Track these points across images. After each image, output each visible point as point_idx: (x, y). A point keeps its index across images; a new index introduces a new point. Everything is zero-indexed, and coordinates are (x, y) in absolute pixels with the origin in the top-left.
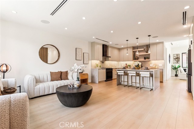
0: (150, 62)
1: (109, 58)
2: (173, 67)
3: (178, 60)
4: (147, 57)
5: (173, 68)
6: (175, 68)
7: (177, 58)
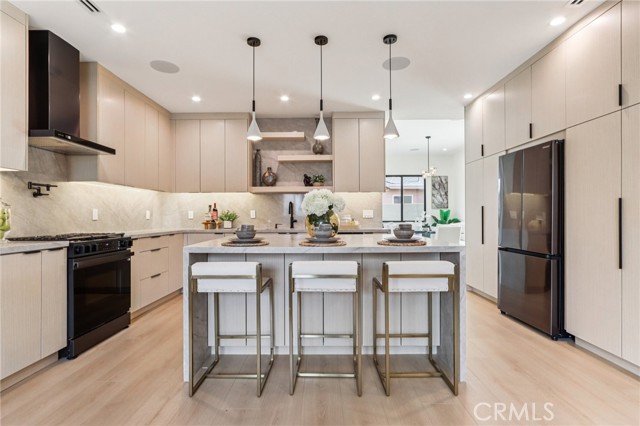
4: (317, 177)
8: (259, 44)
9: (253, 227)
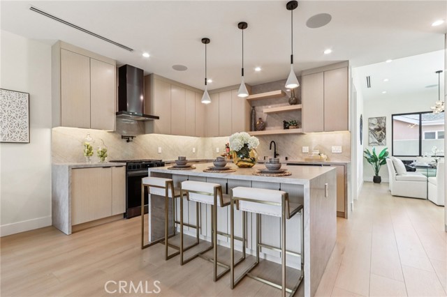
0: (303, 137)
1: (156, 121)
2: (369, 154)
3: (381, 135)
4: (293, 122)
5: (369, 157)
6: (373, 159)
7: (379, 129)
8: (209, 42)
9: (185, 158)
